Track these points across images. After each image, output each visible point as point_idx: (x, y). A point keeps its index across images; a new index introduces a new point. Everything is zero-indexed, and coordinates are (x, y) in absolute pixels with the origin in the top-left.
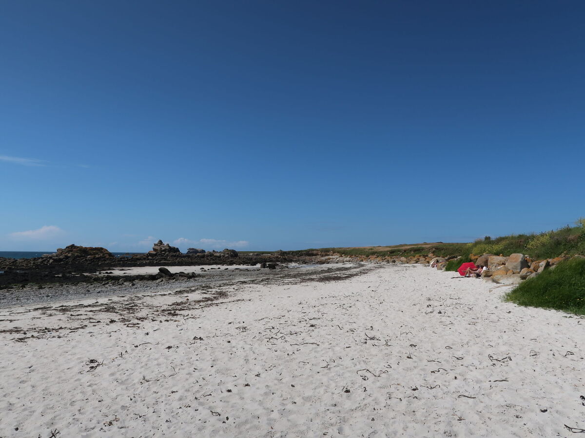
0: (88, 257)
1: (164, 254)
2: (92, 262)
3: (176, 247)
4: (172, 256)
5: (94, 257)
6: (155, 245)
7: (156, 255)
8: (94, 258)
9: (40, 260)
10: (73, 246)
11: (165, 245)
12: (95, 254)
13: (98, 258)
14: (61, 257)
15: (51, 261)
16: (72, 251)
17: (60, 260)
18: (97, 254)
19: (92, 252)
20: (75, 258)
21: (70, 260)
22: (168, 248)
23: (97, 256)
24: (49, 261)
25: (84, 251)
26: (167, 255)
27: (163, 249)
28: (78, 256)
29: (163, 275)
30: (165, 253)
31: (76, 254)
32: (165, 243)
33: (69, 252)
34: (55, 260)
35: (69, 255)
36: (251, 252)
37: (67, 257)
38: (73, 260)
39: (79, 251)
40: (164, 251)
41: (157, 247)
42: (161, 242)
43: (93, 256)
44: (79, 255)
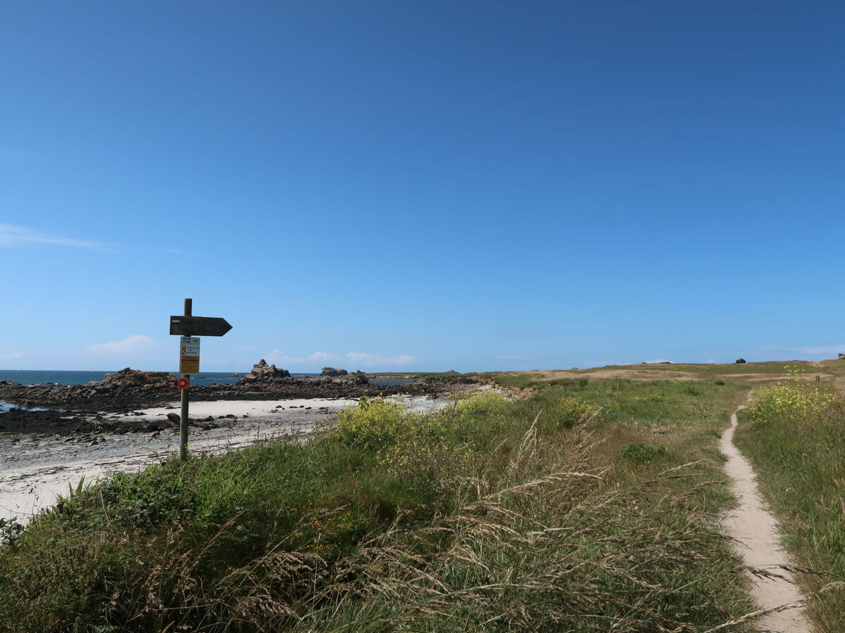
0: (146, 386)
1: (267, 379)
2: (146, 394)
3: (285, 369)
4: (277, 382)
5: (154, 386)
6: (255, 366)
7: (255, 380)
8: (152, 388)
9: (79, 391)
10: (127, 370)
11: (270, 366)
12: (155, 382)
13: (158, 388)
14: (108, 386)
15: (94, 392)
16: (123, 377)
17: (106, 390)
18: (159, 381)
19: (151, 379)
20: (126, 388)
21: (119, 390)
22: (272, 371)
23: (158, 385)
24: (90, 392)
25: (141, 378)
26: (271, 381)
27: (266, 372)
28: (131, 385)
29: (173, 423)
30: (269, 377)
31: (128, 382)
32: (269, 363)
33: (119, 379)
34: (99, 391)
35: (119, 383)
36: (408, 374)
37: (116, 387)
38: (123, 391)
39: (132, 378)
40: (266, 374)
41: (257, 370)
42: (263, 362)
43: (152, 385)
44: (133, 383)
